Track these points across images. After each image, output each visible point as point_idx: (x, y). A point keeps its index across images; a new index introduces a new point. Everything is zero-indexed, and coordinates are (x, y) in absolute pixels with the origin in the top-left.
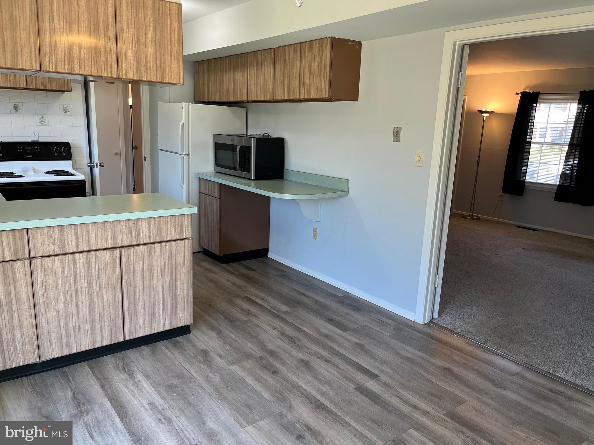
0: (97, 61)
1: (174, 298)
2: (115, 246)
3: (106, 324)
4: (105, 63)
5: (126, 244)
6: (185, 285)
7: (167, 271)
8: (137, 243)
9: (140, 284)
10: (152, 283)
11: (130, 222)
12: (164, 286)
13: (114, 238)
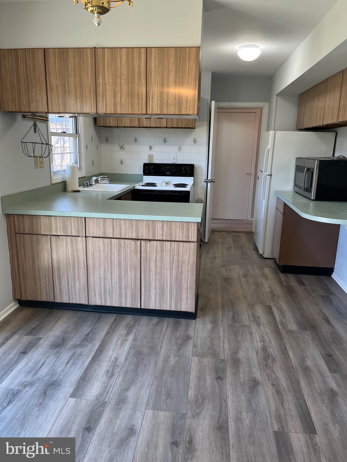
0: (132, 103)
1: (179, 287)
2: (137, 238)
3: (129, 292)
4: (138, 104)
5: (144, 238)
6: (189, 279)
7: (174, 265)
8: (153, 239)
9: (153, 269)
10: (162, 271)
11: (149, 222)
12: (172, 275)
13: (137, 232)
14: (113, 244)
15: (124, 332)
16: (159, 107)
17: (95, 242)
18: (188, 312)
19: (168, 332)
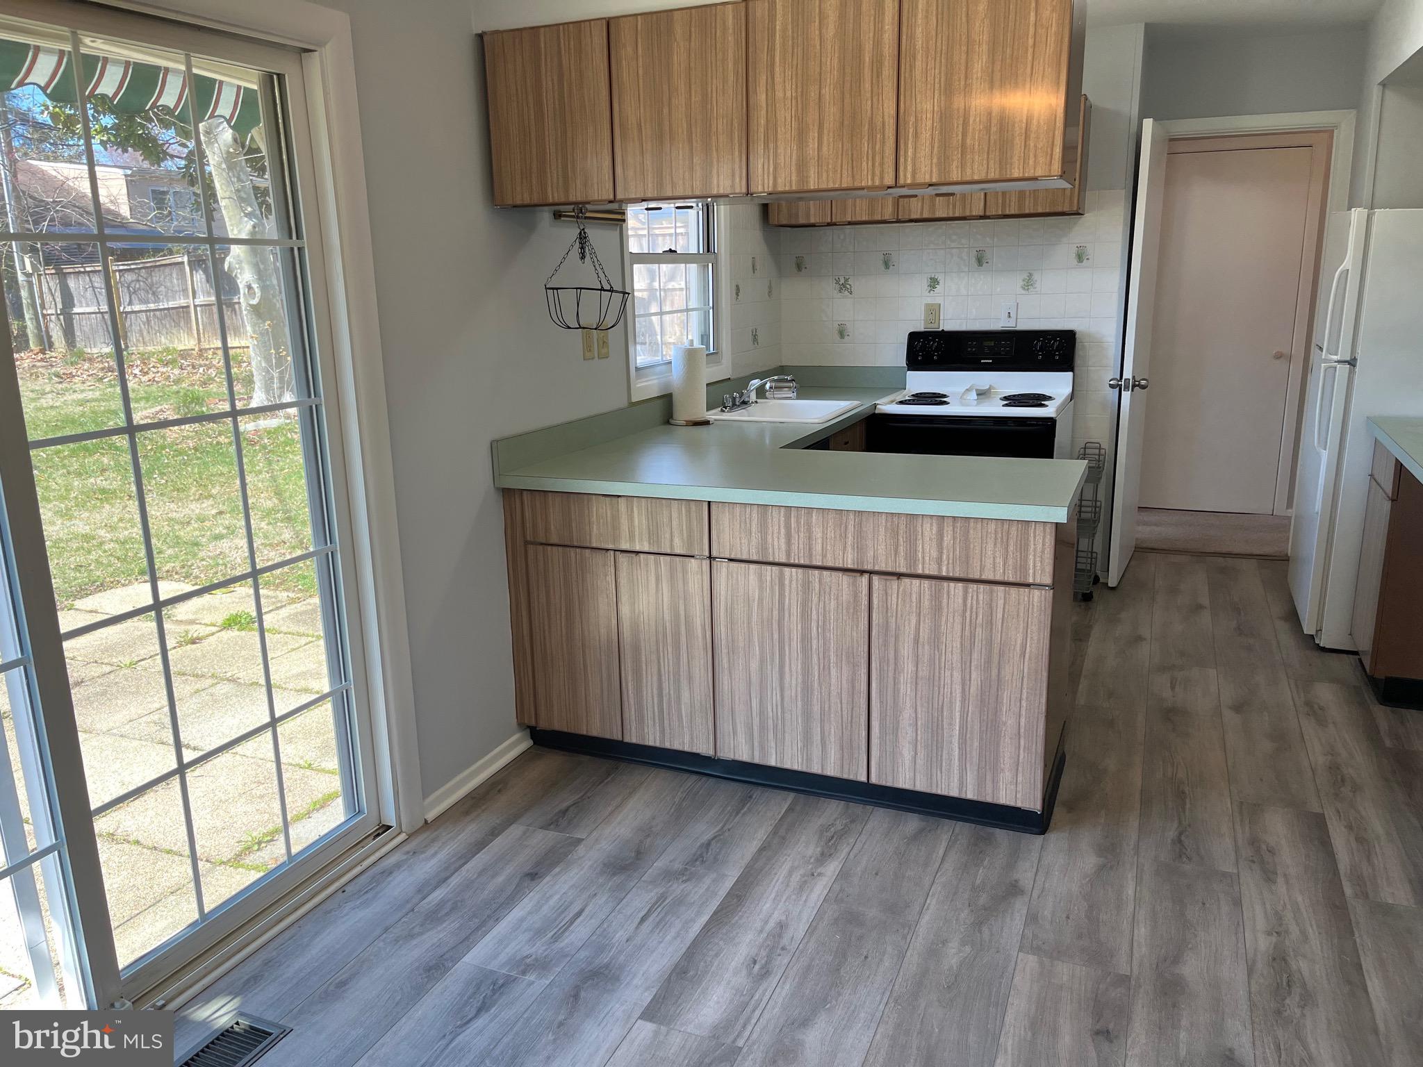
0: (852, 154)
1: (992, 727)
2: (860, 568)
3: (833, 730)
4: (870, 158)
5: (883, 568)
6: (1024, 704)
7: (975, 656)
8: (908, 571)
9: (909, 667)
10: (937, 674)
11: (895, 519)
12: (967, 690)
13: (860, 548)
14: (787, 582)
15: (812, 850)
16: (935, 160)
17: (735, 575)
18: (1019, 809)
19: (949, 865)
